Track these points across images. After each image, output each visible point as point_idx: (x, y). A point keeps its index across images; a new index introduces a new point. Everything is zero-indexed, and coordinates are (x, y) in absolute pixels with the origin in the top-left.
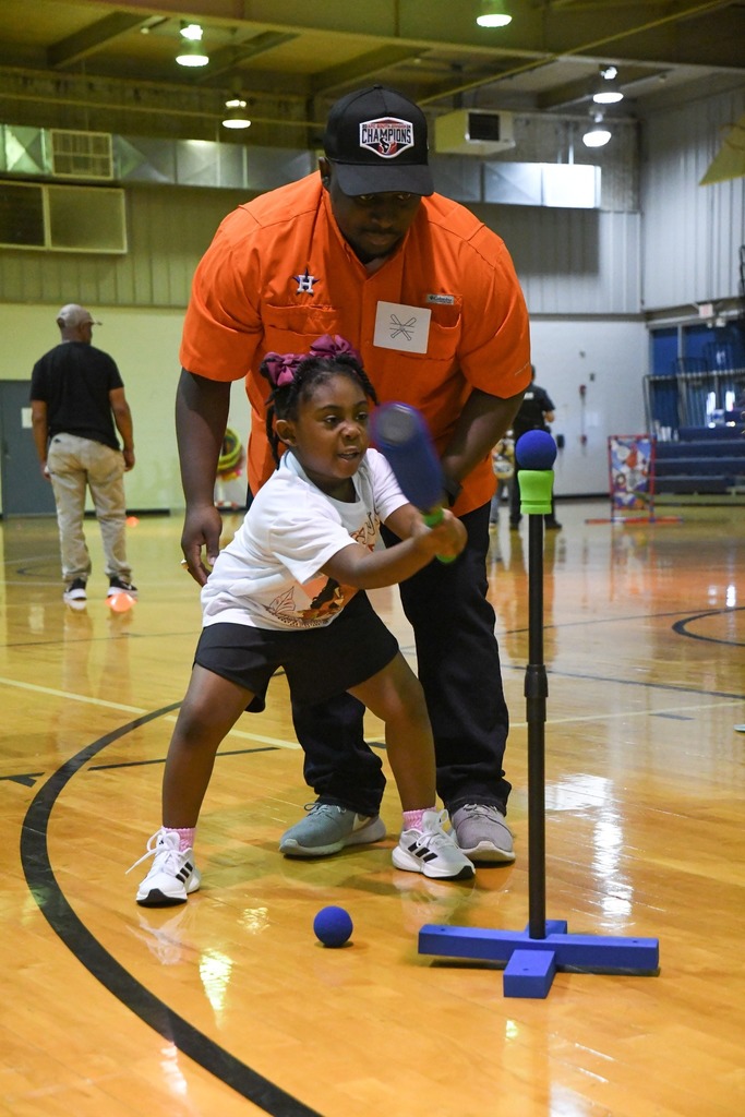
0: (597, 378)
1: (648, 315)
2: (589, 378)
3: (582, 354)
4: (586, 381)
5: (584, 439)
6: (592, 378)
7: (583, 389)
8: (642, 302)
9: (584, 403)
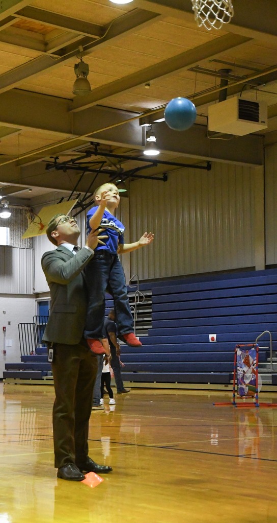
0: (11, 323)
1: (37, 295)
2: (7, 323)
3: (4, 312)
4: (6, 325)
5: (5, 352)
6: (9, 323)
7: (4, 328)
8: (34, 289)
9: (5, 336)
